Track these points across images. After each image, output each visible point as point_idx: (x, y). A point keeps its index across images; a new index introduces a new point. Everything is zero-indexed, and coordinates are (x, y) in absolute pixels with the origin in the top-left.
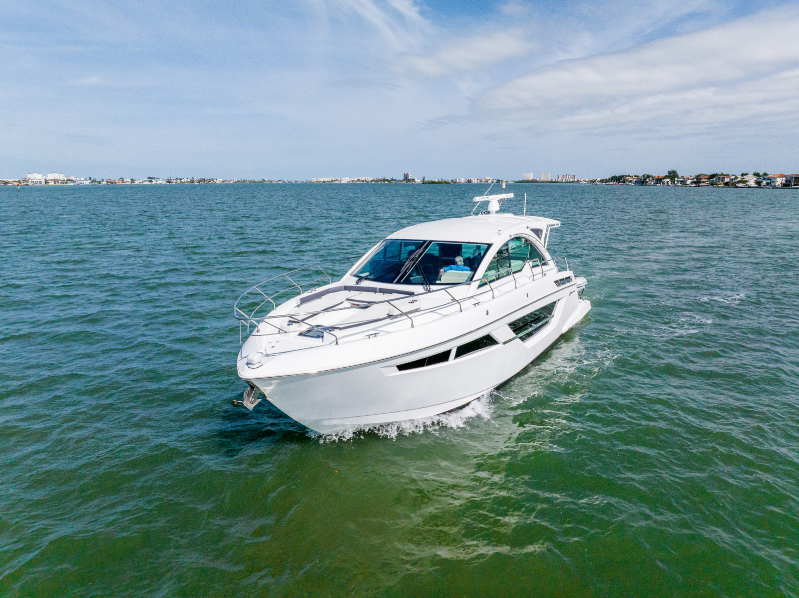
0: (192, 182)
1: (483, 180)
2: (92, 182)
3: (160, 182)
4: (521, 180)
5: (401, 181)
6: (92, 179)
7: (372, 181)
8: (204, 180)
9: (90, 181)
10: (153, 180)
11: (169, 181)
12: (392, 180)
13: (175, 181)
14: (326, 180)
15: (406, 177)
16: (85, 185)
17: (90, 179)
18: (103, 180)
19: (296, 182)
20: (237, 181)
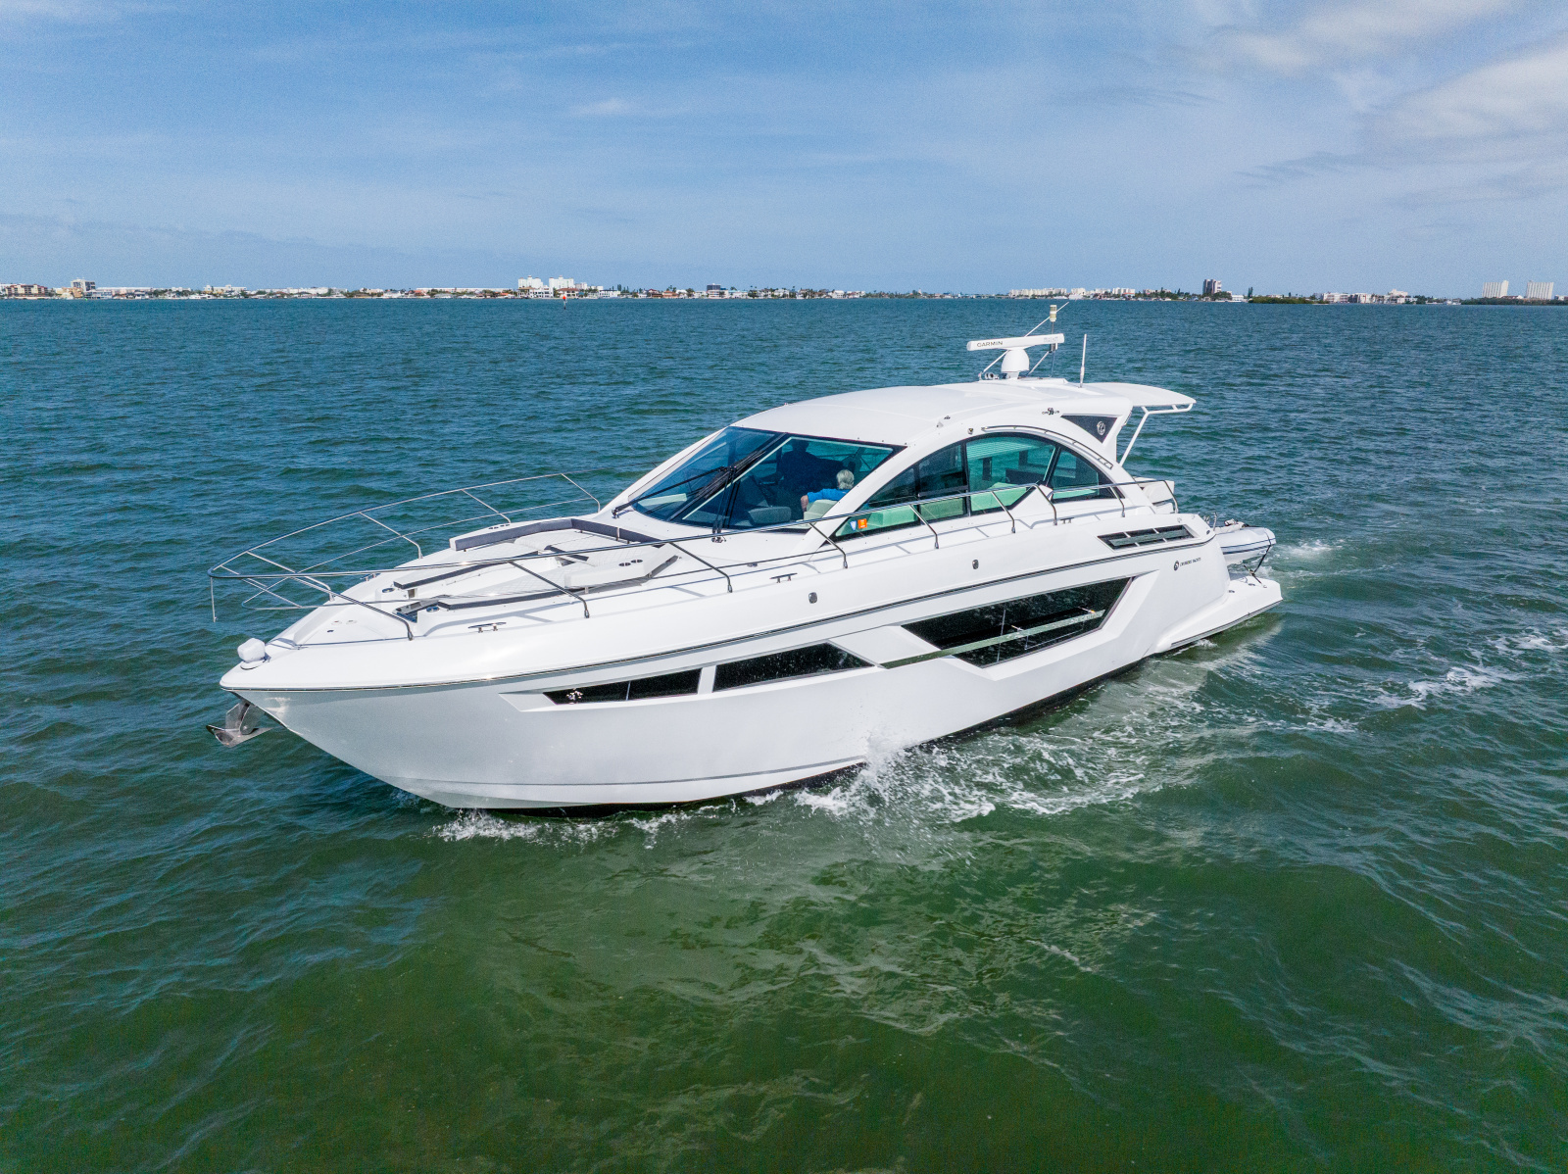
0: (793, 295)
1: (1386, 297)
2: (622, 294)
3: (737, 294)
4: (1476, 297)
5: (1199, 296)
6: (623, 289)
7: (1138, 295)
8: (813, 293)
9: (619, 293)
10: (726, 292)
11: (753, 294)
12: (1179, 294)
13: (763, 294)
14: (1039, 292)
15: (1208, 288)
16: (611, 299)
17: (619, 288)
18: (640, 290)
19: (978, 296)
20: (867, 295)
